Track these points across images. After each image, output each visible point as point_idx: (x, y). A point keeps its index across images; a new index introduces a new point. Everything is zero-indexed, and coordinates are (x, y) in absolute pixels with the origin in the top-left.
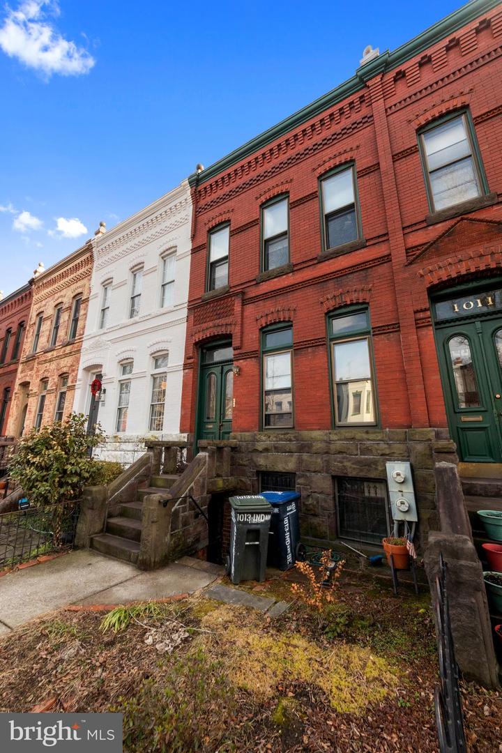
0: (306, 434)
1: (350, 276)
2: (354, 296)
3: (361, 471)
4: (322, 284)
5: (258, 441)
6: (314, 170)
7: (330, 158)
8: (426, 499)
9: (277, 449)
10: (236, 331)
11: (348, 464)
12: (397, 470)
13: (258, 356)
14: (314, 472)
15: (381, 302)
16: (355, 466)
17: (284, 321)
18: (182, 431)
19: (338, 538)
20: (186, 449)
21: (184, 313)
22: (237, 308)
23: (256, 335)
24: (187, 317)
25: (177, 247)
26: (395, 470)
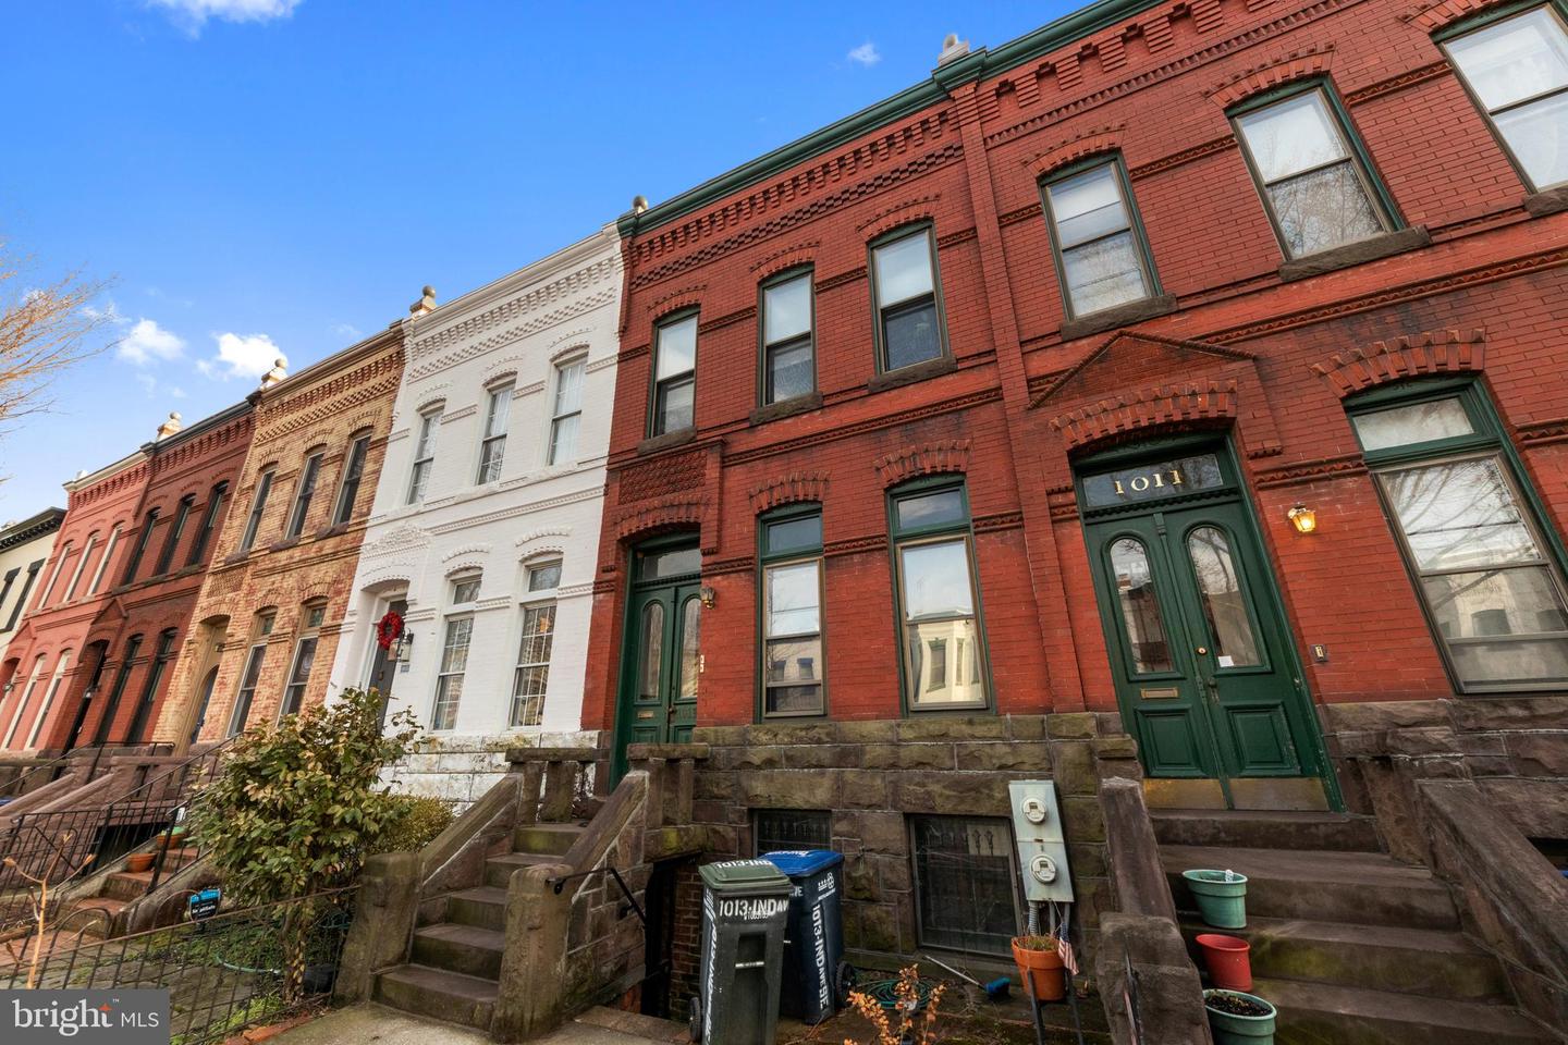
0: (852, 728)
1: (928, 422)
2: (938, 460)
3: (962, 801)
4: (879, 434)
5: (751, 744)
6: (860, 228)
7: (889, 212)
8: (1087, 854)
9: (792, 760)
10: (708, 517)
11: (935, 788)
12: (1031, 798)
13: (754, 567)
14: (869, 807)
15: (987, 470)
16: (947, 792)
17: (805, 501)
18: (586, 725)
19: (919, 948)
20: (593, 765)
21: (600, 478)
22: (712, 472)
23: (748, 526)
24: (605, 486)
25: (589, 346)
26: (1027, 798)
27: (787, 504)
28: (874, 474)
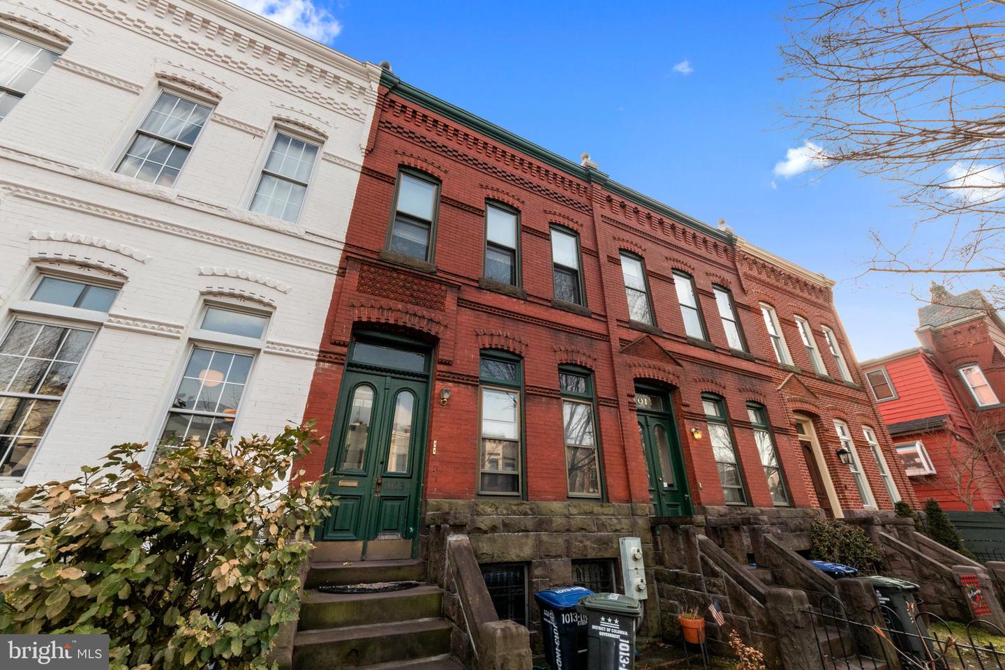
0: (544, 506)
1: (579, 337)
2: (583, 359)
3: (600, 550)
4: (556, 331)
5: (478, 514)
6: (545, 211)
8: (648, 573)
9: (507, 527)
10: (446, 336)
13: (477, 385)
14: (555, 557)
15: (603, 374)
16: (593, 545)
17: (513, 353)
21: (333, 257)
22: (450, 302)
23: (475, 355)
24: (340, 268)
25: (326, 137)
26: (632, 547)
27: (502, 350)
28: (553, 353)
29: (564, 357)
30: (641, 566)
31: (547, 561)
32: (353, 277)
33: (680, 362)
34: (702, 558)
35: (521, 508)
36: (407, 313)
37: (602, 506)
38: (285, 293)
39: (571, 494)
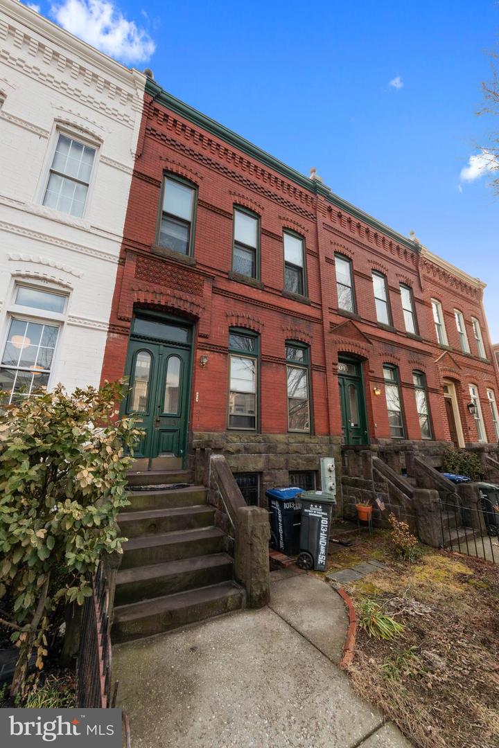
0: (272, 437)
1: (301, 320)
2: (303, 337)
4: (284, 315)
5: (228, 442)
6: (281, 218)
8: (337, 480)
10: (204, 316)
13: (228, 353)
17: (253, 330)
21: (115, 249)
22: (207, 289)
23: (225, 331)
24: (121, 258)
25: (102, 141)
26: (328, 463)
27: (245, 328)
28: (281, 332)
29: (289, 335)
30: (333, 475)
31: (273, 471)
32: (132, 266)
33: (371, 340)
34: (374, 471)
35: (257, 438)
36: (174, 297)
37: (310, 438)
38: (79, 277)
39: (290, 430)
